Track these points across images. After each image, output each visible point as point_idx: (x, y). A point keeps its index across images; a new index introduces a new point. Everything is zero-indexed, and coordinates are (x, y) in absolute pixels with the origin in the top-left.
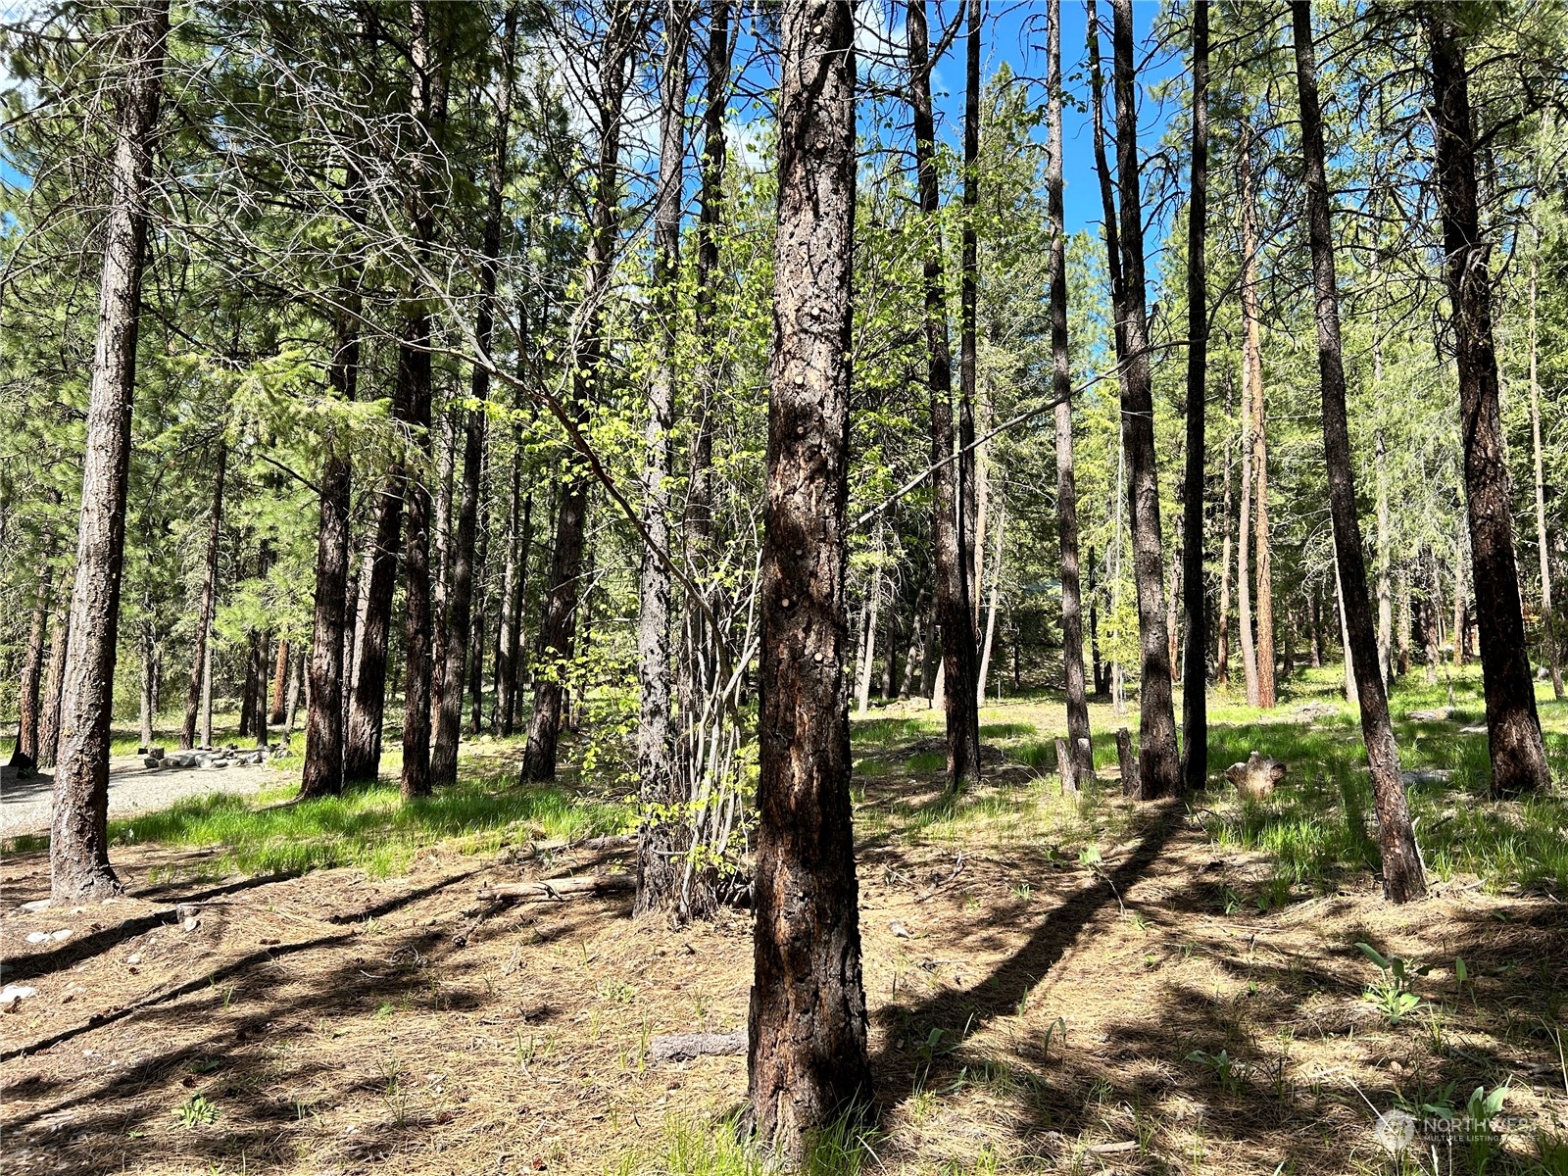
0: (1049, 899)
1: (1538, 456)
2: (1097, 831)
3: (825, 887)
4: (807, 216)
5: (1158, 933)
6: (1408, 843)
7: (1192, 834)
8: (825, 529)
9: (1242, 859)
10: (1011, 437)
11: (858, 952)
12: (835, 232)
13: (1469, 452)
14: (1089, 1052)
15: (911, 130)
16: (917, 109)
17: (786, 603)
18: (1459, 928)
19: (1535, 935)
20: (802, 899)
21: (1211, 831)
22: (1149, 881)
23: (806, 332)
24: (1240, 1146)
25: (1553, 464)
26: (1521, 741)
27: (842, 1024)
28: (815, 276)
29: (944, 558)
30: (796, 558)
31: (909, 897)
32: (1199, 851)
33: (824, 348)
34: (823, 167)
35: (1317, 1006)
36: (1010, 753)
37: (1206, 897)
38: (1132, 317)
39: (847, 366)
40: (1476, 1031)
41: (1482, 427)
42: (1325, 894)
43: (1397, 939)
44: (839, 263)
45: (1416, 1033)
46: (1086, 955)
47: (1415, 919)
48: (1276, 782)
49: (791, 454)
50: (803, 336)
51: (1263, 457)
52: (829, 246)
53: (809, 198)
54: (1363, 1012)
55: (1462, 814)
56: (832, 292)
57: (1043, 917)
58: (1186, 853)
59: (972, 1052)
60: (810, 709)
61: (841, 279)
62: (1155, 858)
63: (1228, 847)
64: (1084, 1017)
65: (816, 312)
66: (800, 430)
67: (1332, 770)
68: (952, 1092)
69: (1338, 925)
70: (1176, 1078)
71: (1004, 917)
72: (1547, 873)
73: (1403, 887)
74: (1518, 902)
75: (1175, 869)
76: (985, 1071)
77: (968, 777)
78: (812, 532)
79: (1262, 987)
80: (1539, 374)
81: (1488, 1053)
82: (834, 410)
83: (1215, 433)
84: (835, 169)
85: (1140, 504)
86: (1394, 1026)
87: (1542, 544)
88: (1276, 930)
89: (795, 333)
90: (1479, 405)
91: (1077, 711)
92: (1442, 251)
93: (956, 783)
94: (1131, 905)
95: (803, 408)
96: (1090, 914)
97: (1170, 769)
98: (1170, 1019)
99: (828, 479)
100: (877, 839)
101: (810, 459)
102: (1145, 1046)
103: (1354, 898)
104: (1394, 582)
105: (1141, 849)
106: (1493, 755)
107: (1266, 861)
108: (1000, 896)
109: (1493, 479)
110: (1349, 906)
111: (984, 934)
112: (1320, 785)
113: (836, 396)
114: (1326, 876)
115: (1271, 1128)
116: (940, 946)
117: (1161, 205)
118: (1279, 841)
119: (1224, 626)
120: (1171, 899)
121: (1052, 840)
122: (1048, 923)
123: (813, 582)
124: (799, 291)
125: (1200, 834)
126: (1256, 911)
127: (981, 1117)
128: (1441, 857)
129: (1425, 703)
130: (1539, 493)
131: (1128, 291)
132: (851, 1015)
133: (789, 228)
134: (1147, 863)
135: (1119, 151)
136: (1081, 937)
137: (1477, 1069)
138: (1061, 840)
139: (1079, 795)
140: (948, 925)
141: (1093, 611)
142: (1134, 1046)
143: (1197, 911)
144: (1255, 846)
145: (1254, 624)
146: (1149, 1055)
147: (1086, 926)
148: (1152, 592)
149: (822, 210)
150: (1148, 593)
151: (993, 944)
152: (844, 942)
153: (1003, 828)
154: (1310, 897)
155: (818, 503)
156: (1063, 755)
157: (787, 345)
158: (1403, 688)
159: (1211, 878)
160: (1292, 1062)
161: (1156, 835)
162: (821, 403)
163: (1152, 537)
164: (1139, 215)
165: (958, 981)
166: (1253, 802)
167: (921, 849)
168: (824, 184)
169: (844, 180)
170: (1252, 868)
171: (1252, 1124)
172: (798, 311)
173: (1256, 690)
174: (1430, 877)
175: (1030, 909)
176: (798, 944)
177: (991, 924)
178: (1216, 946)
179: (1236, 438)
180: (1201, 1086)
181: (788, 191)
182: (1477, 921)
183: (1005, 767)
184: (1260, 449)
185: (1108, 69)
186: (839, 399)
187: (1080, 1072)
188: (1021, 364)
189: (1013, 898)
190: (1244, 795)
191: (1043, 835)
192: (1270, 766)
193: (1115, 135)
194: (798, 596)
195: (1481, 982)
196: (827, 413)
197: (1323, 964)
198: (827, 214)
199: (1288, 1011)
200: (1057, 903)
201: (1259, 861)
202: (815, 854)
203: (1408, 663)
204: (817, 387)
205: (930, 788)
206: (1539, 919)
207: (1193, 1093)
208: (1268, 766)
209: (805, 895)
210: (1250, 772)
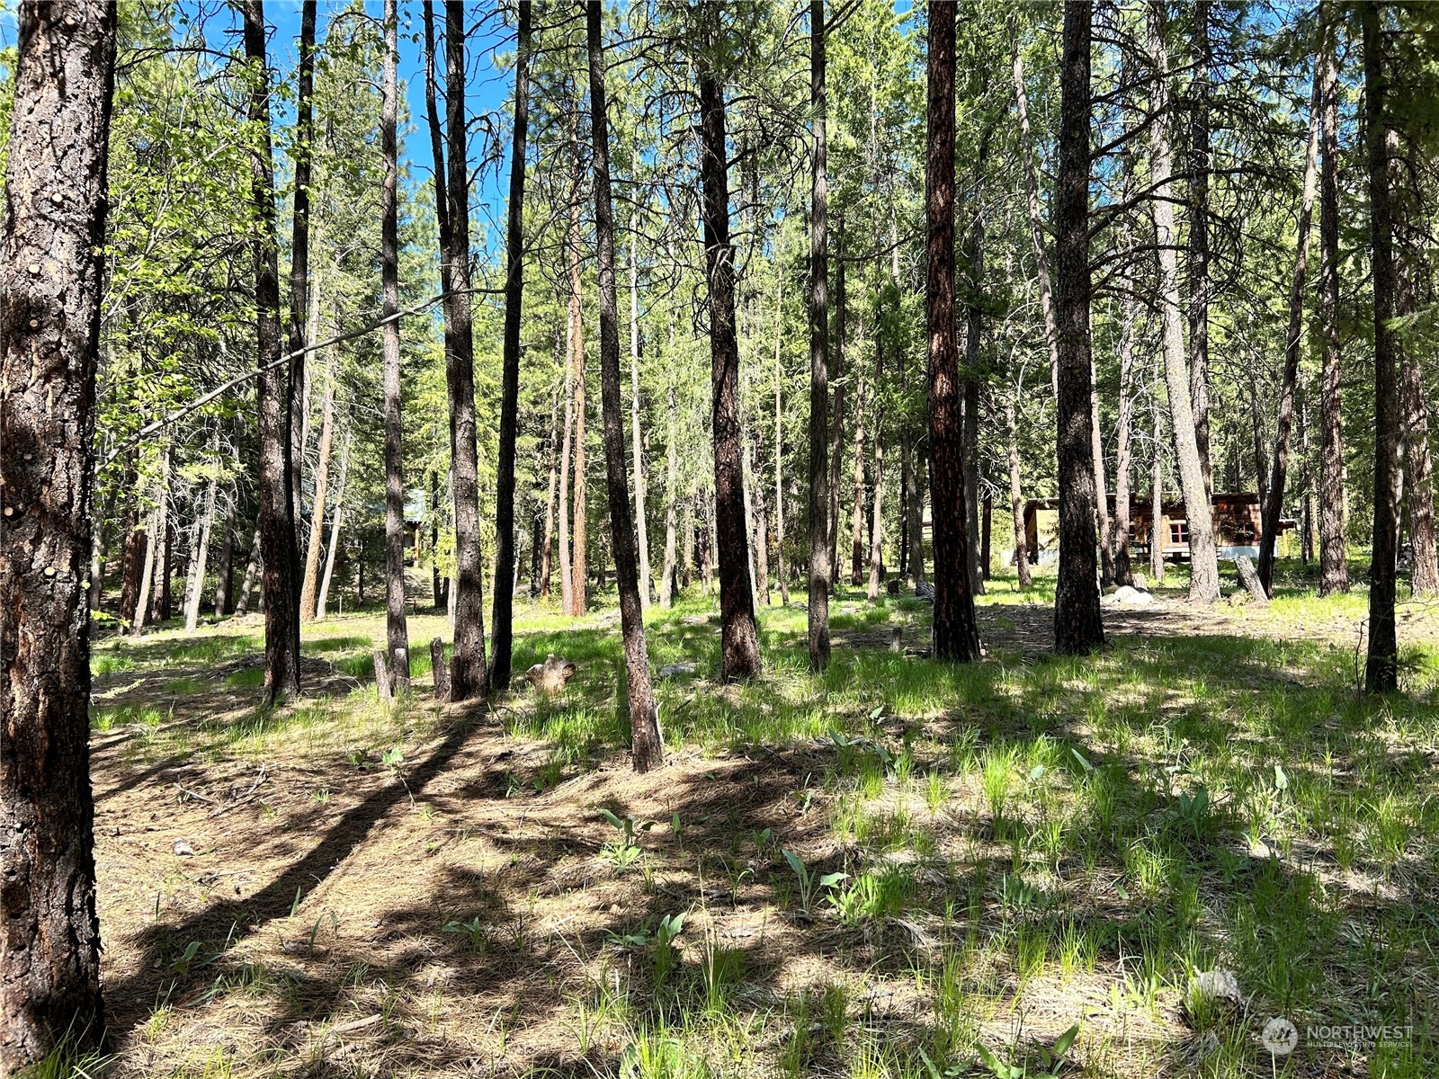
0: (347, 800)
1: (778, 419)
2: (407, 733)
3: (49, 815)
4: (50, 93)
5: (443, 820)
6: (651, 725)
7: (491, 729)
8: (63, 434)
9: (527, 749)
10: (359, 361)
11: (90, 878)
12: (84, 118)
13: (716, 411)
14: (360, 939)
15: (241, 38)
16: (247, 17)
17: (9, 512)
18: (684, 787)
19: (733, 788)
20: (20, 830)
21: (507, 725)
22: (446, 774)
23: (45, 218)
24: (476, 999)
25: (790, 427)
26: (743, 638)
27: (66, 955)
28: (59, 160)
29: (268, 474)
30: (23, 463)
31: (202, 814)
32: (494, 744)
33: (69, 239)
34: (72, 45)
35: (566, 866)
36: (339, 665)
37: (494, 785)
38: (455, 261)
39: (99, 262)
40: (678, 870)
41: (726, 392)
42: (587, 771)
43: (638, 802)
44: (89, 151)
45: (634, 878)
46: (373, 850)
47: (652, 785)
48: (567, 680)
49: (21, 349)
50: (40, 222)
51: (582, 402)
52: (77, 130)
53: (53, 75)
54: (599, 866)
55: (699, 698)
56: (80, 180)
57: (338, 818)
58: (482, 746)
59: (234, 959)
60: (37, 627)
61: (93, 168)
62: (455, 753)
63: (519, 739)
64: (361, 906)
65: (57, 198)
66: (34, 323)
67: (615, 666)
68: (204, 1002)
69: (597, 795)
70: (434, 949)
71: (299, 823)
72: (749, 739)
73: (645, 758)
74: (725, 764)
75: (471, 761)
76: (242, 976)
77: (287, 691)
78: (45, 436)
79: (523, 857)
80: (782, 356)
81: (684, 887)
82: (79, 306)
83: (545, 377)
84: (86, 50)
85: (459, 434)
86: (621, 875)
87: (779, 487)
88: (547, 806)
89: (30, 218)
90: (724, 374)
91: (397, 624)
92: (702, 246)
93: (274, 697)
94: (427, 798)
95: (38, 301)
96: (384, 810)
97: (477, 673)
98: (440, 897)
99: (68, 379)
100: (177, 758)
101: (46, 356)
102: (413, 924)
103: (611, 772)
104: (679, 514)
105: (444, 746)
106: (724, 650)
107: (548, 747)
108: (299, 803)
109: (732, 435)
110: (605, 780)
111: (277, 841)
112: (603, 680)
113: (82, 292)
114: (592, 756)
115: (508, 978)
116: (226, 859)
117: (484, 164)
118: (559, 730)
119: (548, 547)
120: (463, 789)
121: (361, 745)
122: (343, 823)
123: (45, 490)
124: (37, 172)
125: (497, 729)
126: (533, 792)
127: (230, 1021)
128: (676, 733)
129: (697, 610)
130: (778, 449)
131: (454, 237)
132: (77, 944)
133: (27, 102)
134: (448, 758)
135: (448, 106)
136: (372, 833)
137: (676, 898)
138: (371, 744)
139: (393, 702)
140: (240, 837)
141: (435, 531)
142: (402, 927)
143: (483, 796)
144: (540, 737)
145: (571, 545)
146: (413, 932)
147: (379, 822)
148: (468, 514)
149: (69, 90)
150: (464, 515)
151: (284, 850)
152: (71, 871)
153: (315, 738)
154: (577, 775)
155: (55, 404)
156: (380, 666)
157: (20, 229)
158: (683, 599)
159: (500, 767)
160: (534, 918)
161: (458, 733)
162: (62, 297)
163: (469, 464)
164: (465, 169)
165: (238, 891)
166: (546, 697)
167: (222, 765)
168: (73, 63)
169: (98, 63)
170: (534, 756)
171: (494, 978)
172: (35, 193)
173: (570, 601)
174: (666, 749)
175: (327, 812)
176: (13, 879)
177: (285, 830)
178: (491, 827)
179: (561, 383)
180: (455, 952)
181: (27, 62)
182: (696, 781)
183: (332, 678)
184: (580, 395)
185: (440, 27)
186: (86, 295)
187: (345, 959)
188: (368, 292)
189: (312, 804)
190: (541, 692)
191: (355, 741)
192: (562, 666)
193: (445, 89)
194: (26, 505)
195: (692, 831)
196: (69, 308)
197: (578, 831)
198: (76, 97)
199: (540, 874)
200: (354, 803)
201: (542, 748)
202: (37, 781)
203: (690, 578)
204: (56, 278)
205: (249, 703)
206: (736, 776)
207: (446, 959)
208: (561, 666)
209: (24, 826)
210: (546, 671)
